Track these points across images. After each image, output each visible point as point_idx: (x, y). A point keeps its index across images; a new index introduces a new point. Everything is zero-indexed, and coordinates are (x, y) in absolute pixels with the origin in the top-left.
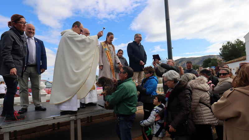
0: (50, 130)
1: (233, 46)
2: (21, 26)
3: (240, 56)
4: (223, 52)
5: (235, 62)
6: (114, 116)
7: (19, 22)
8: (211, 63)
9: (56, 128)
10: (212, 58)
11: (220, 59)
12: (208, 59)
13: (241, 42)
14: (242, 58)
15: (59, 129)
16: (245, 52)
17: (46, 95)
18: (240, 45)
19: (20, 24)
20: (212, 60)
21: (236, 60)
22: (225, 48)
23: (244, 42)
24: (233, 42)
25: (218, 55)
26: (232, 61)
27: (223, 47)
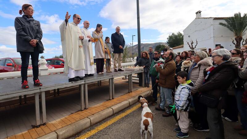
0: (52, 96)
1: (176, 37)
2: (29, 12)
3: (180, 45)
4: (169, 40)
5: (176, 48)
6: (98, 86)
7: (28, 8)
8: (161, 49)
9: (56, 95)
10: (161, 45)
11: (167, 45)
12: (159, 45)
13: (181, 34)
14: (181, 46)
15: (58, 95)
16: (183, 42)
17: (48, 69)
18: (180, 36)
19: (29, 10)
20: (161, 46)
21: (177, 47)
22: (170, 38)
23: (183, 34)
24: (176, 34)
25: (166, 43)
26: (175, 47)
27: (169, 37)
